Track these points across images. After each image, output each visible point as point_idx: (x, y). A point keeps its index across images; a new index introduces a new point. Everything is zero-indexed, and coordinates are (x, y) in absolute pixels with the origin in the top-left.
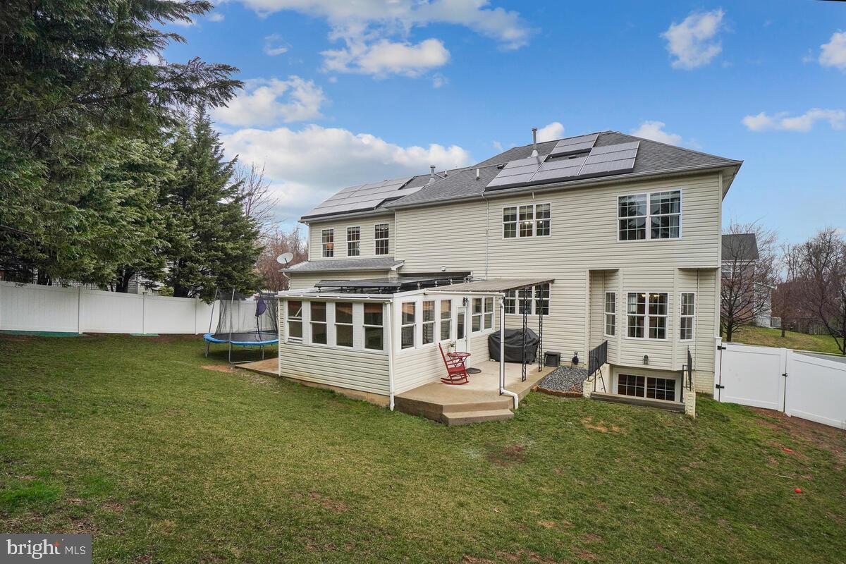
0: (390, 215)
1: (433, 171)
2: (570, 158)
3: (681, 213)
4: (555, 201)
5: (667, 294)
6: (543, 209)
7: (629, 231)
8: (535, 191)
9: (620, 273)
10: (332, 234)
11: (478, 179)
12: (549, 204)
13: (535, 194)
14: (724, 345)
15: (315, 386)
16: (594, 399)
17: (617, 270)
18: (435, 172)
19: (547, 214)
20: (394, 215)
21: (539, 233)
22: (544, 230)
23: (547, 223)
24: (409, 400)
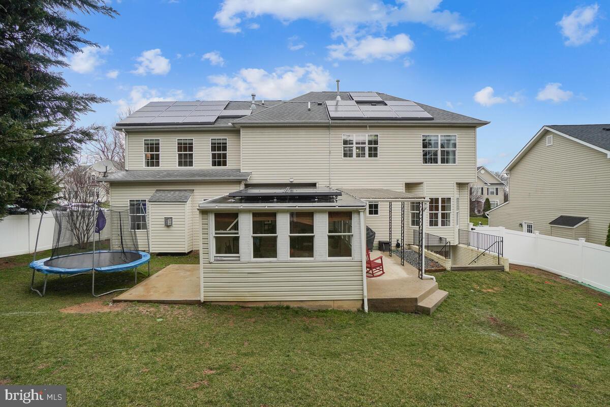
0: (235, 132)
1: (253, 98)
2: (372, 105)
3: (457, 149)
4: (381, 133)
5: (450, 198)
6: (373, 138)
7: (429, 158)
8: (369, 124)
9: (425, 185)
10: (158, 144)
11: (309, 110)
12: (377, 135)
13: (370, 127)
14: (474, 227)
15: (262, 305)
16: (453, 270)
17: (422, 183)
18: (256, 99)
19: (376, 142)
20: (240, 131)
21: (370, 155)
22: (373, 153)
23: (376, 149)
24: (382, 300)
